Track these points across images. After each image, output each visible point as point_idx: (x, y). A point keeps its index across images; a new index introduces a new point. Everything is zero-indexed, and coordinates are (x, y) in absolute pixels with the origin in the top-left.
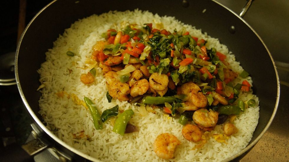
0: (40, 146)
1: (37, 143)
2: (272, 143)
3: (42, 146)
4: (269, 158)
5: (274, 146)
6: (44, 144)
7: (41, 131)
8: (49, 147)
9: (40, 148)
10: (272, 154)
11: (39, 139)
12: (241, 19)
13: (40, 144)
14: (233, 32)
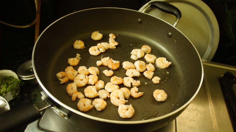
0: (46, 105)
1: (44, 103)
2: (195, 107)
3: (47, 105)
4: (194, 117)
5: (197, 109)
6: (48, 104)
7: (47, 96)
8: (52, 106)
9: (46, 106)
10: (196, 114)
11: (45, 101)
12: (175, 27)
13: (46, 104)
14: (170, 36)
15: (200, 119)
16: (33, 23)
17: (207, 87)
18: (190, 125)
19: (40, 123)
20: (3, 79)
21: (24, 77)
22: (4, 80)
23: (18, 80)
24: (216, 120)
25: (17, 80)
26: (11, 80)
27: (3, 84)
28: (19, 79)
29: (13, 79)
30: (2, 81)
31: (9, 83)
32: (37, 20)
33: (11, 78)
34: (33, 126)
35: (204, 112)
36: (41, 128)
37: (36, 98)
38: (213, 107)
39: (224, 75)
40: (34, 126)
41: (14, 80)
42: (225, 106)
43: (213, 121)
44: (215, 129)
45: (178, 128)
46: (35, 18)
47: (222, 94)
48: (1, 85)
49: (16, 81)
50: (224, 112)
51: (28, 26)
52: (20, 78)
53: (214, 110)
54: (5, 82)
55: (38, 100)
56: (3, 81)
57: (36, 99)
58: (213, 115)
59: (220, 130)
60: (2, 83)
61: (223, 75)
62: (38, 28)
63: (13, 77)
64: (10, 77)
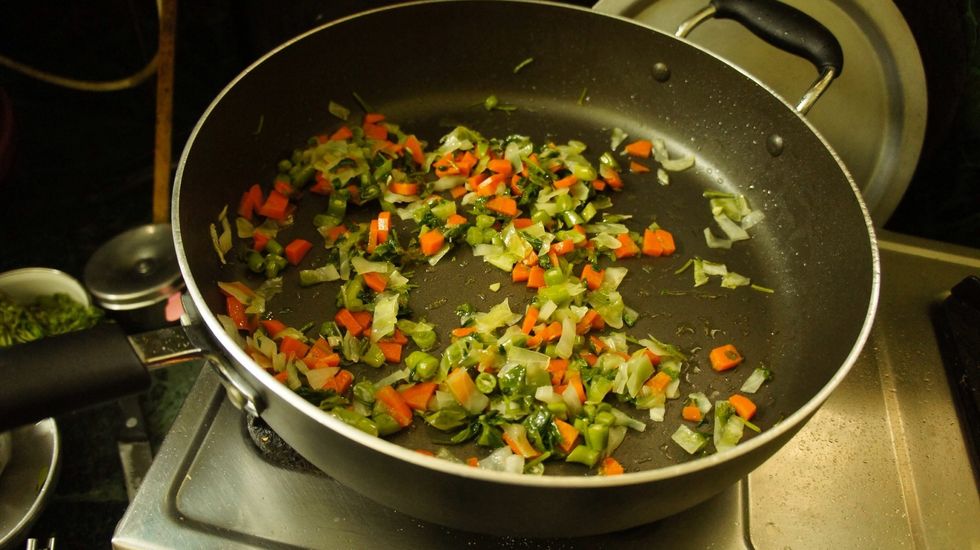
5: (834, 437)
10: (831, 458)
15: (848, 481)
16: (147, 72)
17: (882, 345)
18: (807, 507)
19: (177, 497)
20: (28, 307)
21: (112, 297)
22: (29, 311)
23: (90, 311)
24: (914, 484)
25: (82, 309)
26: (62, 310)
27: (26, 325)
28: (92, 307)
29: (67, 307)
30: (23, 316)
31: (53, 321)
32: (163, 60)
33: (60, 301)
34: (151, 508)
35: (866, 450)
36: (182, 516)
37: (165, 383)
38: (903, 430)
39: (954, 290)
40: (156, 510)
41: (74, 310)
42: (953, 427)
43: (905, 488)
44: (909, 523)
45: (756, 517)
46: (153, 49)
47: (942, 373)
48: (19, 330)
49: (82, 314)
50: (950, 449)
51: (126, 83)
52: (96, 302)
53: (908, 442)
54: (35, 318)
55: (173, 394)
56: (28, 314)
57: (165, 388)
58: (902, 463)
59: (932, 527)
60: (24, 322)
61: (949, 293)
62: (167, 90)
63: (68, 300)
64: (57, 297)
